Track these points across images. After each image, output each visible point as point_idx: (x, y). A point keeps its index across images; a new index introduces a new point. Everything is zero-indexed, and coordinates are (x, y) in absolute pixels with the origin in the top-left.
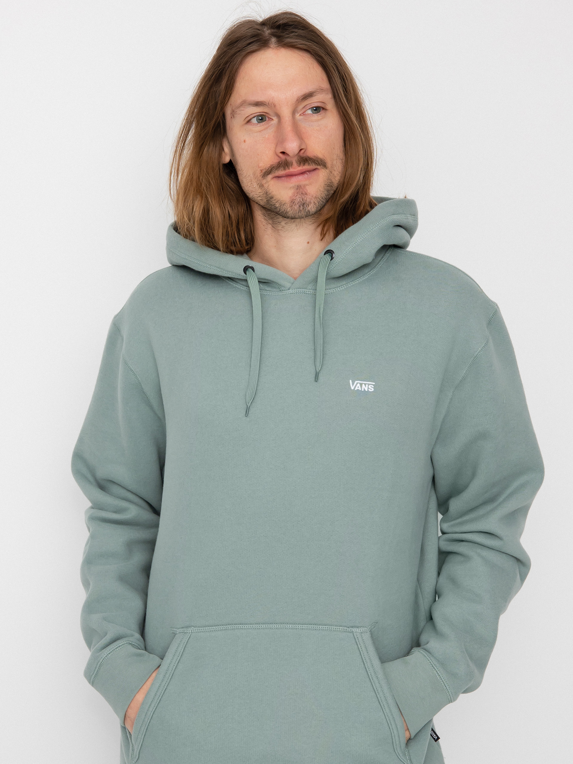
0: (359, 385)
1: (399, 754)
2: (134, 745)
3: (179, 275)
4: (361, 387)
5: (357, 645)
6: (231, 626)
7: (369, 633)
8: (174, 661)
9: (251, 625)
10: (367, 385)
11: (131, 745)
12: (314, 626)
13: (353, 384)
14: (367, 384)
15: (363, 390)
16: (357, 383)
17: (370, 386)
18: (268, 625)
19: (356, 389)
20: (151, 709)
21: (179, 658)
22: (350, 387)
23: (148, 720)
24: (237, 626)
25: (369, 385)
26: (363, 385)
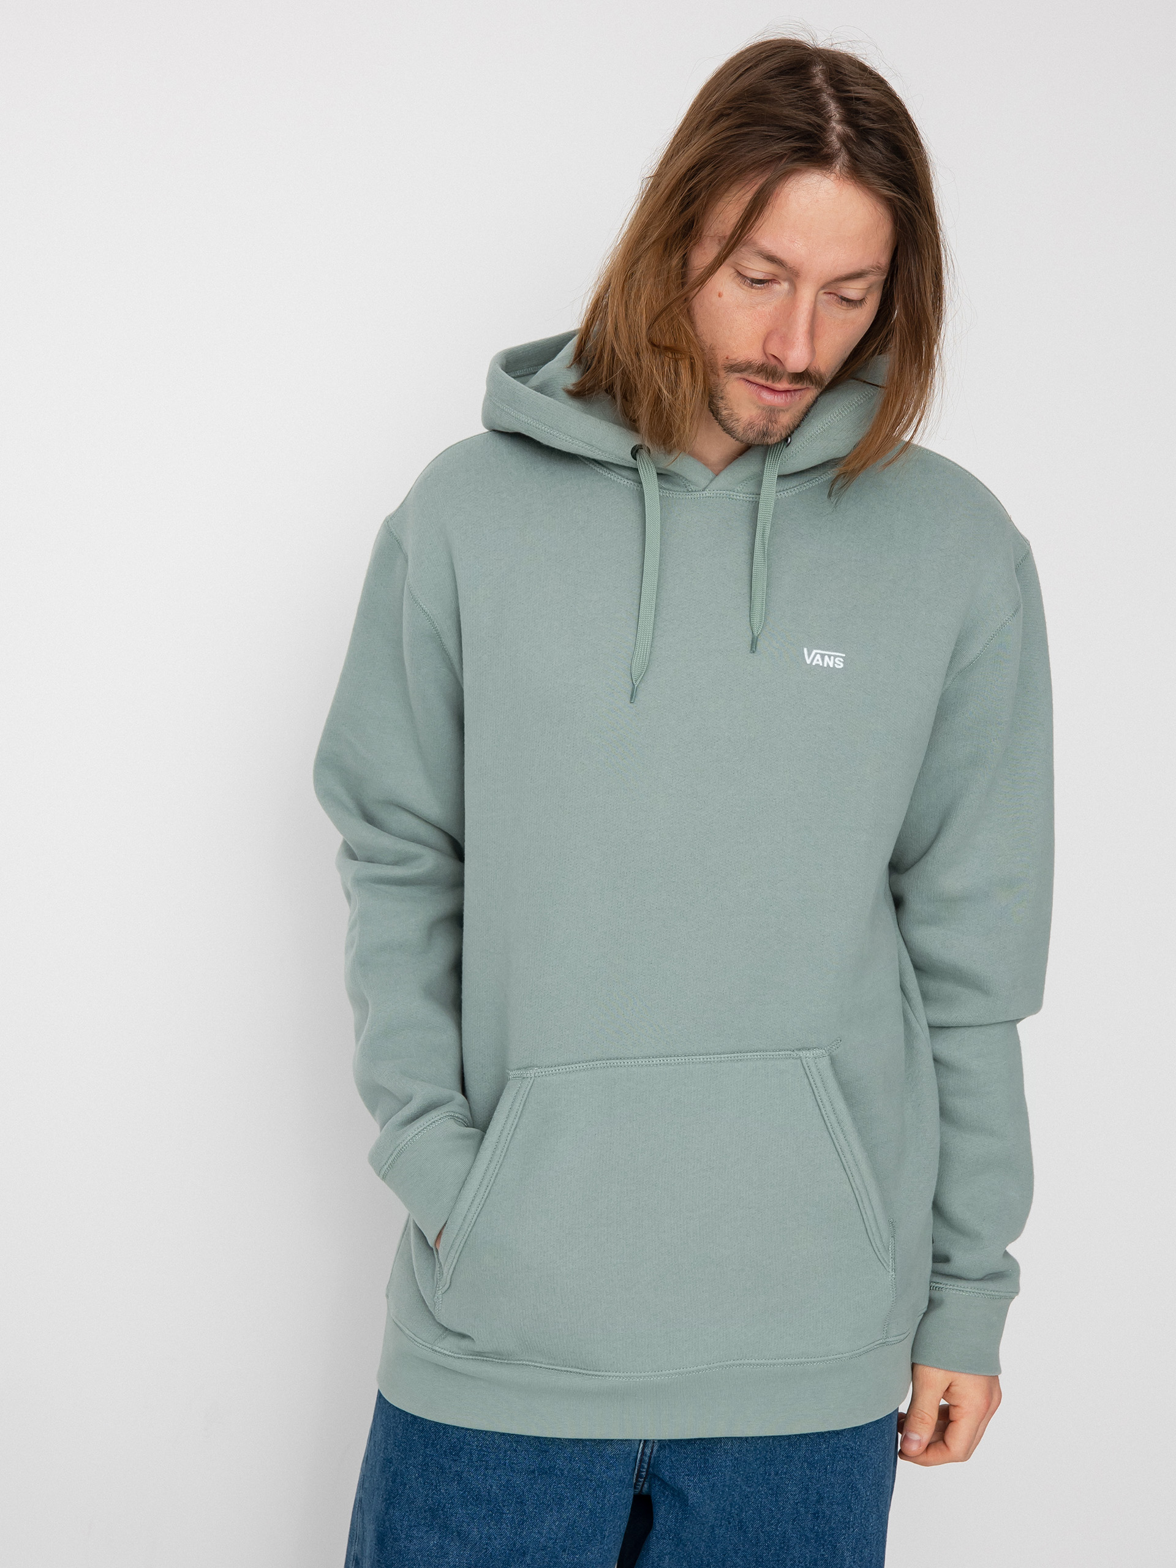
0: (818, 657)
1: (878, 1250)
2: (442, 1265)
3: (505, 449)
4: (823, 660)
5: (808, 1078)
6: (600, 1062)
7: (828, 1058)
8: (508, 1126)
9: (635, 1060)
10: (832, 658)
11: (438, 1266)
12: (738, 1055)
13: (809, 655)
14: (832, 655)
15: (825, 666)
16: (816, 654)
17: (837, 659)
18: (664, 1059)
19: (814, 664)
20: (473, 1209)
21: (516, 1121)
22: (805, 659)
23: (469, 1227)
24: (610, 1061)
25: (835, 657)
26: (826, 656)
